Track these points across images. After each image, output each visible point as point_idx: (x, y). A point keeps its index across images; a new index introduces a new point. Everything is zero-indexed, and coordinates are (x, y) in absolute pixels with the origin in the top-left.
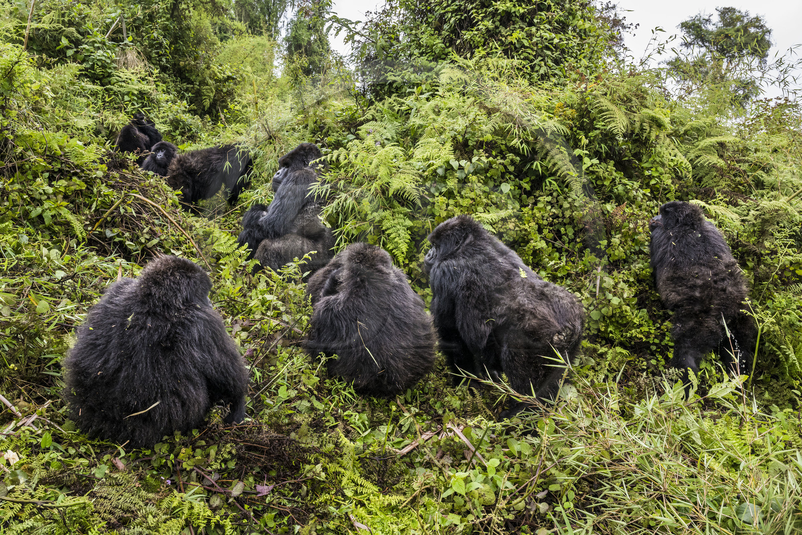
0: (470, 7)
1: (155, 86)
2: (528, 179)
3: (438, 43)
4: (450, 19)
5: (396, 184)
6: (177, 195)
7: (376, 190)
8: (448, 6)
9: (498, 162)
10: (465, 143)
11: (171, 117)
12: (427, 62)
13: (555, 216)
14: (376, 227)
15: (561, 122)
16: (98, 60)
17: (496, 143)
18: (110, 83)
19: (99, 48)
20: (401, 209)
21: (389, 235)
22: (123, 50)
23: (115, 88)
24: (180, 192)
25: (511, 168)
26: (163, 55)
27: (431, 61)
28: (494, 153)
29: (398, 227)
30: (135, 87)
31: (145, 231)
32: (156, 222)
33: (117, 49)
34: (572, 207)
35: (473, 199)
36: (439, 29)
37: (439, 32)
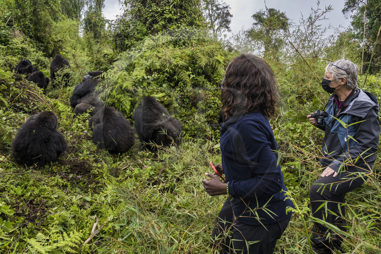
0: (156, 15)
1: (28, 46)
2: (173, 82)
3: (144, 29)
4: (149, 20)
5: (125, 85)
6: (42, 90)
7: (118, 87)
8: (148, 14)
9: (161, 76)
10: (150, 70)
11: (36, 59)
12: (140, 37)
13: (182, 95)
14: (118, 101)
15: (185, 62)
16: (3, 34)
17: (161, 69)
18: (8, 44)
19: (3, 29)
20: (127, 94)
21: (123, 103)
22: (13, 30)
23: (11, 46)
24: (43, 89)
25: (166, 79)
26: (31, 32)
27: (142, 36)
28: (161, 73)
29: (126, 100)
30: (20, 46)
31: (31, 104)
32: (35, 100)
33: (11, 29)
34: (187, 92)
35: (152, 90)
36: (145, 23)
37: (145, 24)
